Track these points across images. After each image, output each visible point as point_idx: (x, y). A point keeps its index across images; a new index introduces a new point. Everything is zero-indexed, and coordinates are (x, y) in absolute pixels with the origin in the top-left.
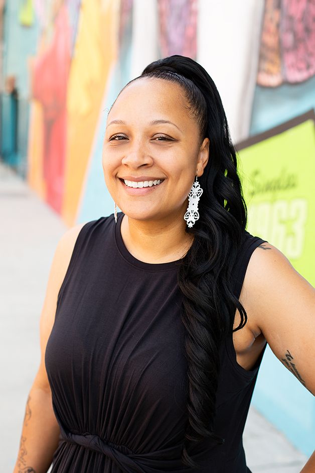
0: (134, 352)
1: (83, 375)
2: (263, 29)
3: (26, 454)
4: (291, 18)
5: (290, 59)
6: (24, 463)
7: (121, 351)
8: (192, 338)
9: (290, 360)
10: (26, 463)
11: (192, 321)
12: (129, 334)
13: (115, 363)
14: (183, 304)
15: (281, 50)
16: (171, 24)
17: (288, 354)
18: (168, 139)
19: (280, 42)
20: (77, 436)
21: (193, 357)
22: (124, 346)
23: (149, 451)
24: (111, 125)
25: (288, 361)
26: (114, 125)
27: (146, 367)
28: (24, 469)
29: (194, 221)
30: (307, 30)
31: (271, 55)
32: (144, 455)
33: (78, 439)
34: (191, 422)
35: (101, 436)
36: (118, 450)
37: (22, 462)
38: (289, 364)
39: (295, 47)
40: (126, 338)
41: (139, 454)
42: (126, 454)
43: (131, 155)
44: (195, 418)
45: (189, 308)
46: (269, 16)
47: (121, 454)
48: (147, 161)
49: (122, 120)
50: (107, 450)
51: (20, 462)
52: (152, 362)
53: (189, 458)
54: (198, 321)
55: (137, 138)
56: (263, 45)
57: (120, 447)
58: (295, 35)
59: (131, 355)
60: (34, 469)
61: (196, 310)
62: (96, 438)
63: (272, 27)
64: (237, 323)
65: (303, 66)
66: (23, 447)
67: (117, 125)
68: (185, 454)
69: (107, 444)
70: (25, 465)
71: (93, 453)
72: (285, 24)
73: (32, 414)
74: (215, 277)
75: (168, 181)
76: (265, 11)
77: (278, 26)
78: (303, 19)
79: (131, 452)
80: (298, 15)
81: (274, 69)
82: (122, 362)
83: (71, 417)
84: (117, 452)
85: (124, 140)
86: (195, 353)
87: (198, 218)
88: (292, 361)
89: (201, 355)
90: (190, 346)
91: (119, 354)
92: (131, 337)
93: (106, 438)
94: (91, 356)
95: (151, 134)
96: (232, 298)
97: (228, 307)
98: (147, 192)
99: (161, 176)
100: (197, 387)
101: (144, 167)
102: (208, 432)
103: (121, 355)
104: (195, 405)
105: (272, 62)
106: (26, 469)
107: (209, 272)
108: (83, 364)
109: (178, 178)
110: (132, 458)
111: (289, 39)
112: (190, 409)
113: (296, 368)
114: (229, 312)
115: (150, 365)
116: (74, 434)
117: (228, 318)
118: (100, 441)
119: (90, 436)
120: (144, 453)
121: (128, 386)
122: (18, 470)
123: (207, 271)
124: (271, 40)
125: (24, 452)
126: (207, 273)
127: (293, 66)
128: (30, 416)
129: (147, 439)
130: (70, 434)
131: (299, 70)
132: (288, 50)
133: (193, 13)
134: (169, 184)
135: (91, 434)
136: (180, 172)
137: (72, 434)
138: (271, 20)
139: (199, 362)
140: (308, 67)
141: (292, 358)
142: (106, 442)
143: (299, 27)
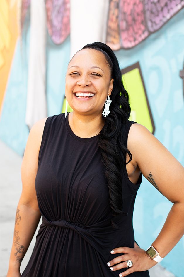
0: (81, 178)
1: (57, 192)
2: (109, 19)
3: (19, 239)
4: (125, 13)
5: (124, 35)
6: (18, 244)
7: (75, 179)
8: (107, 169)
9: (151, 177)
10: (19, 244)
11: (107, 161)
12: (78, 171)
13: (73, 185)
14: (101, 154)
15: (119, 31)
16: (53, 16)
17: (150, 174)
18: (98, 75)
19: (118, 26)
20: (55, 222)
21: (109, 177)
22: (77, 176)
23: (92, 224)
24: (71, 68)
25: (151, 178)
26: (73, 68)
27: (88, 184)
28: (19, 246)
29: (107, 114)
30: (134, 20)
31: (113, 33)
32: (90, 226)
33: (56, 223)
34: (112, 207)
35: (67, 220)
36: (77, 225)
37: (17, 243)
38: (151, 179)
39: (127, 29)
40: (77, 173)
41: (88, 226)
42: (81, 227)
43: (82, 81)
44: (114, 205)
45: (104, 155)
46: (112, 12)
47: (79, 227)
48: (89, 83)
49: (77, 65)
50: (72, 226)
51: (16, 244)
52: (91, 182)
53: (115, 225)
54: (110, 161)
55: (84, 74)
56: (108, 27)
57: (78, 224)
58: (127, 22)
59: (80, 180)
60: (24, 246)
61: (108, 156)
62: (65, 221)
63: (114, 18)
64: (127, 160)
65: (132, 39)
66: (17, 236)
67: (75, 68)
68: (113, 223)
69: (71, 224)
70: (19, 245)
71: (63, 228)
72: (121, 16)
73: (21, 218)
74: (115, 140)
75: (97, 95)
76: (110, 9)
77: (117, 17)
78: (131, 14)
79: (83, 226)
80: (129, 12)
81: (115, 41)
82: (76, 183)
83: (51, 213)
84: (76, 226)
85: (77, 75)
86: (110, 175)
87: (109, 113)
88: (152, 177)
89: (113, 176)
90: (107, 172)
91: (75, 180)
92: (80, 172)
93: (70, 221)
94: (61, 183)
95: (91, 73)
96: (124, 148)
97: (122, 152)
98: (88, 100)
99: (94, 92)
100: (112, 191)
101: (88, 86)
102: (120, 211)
103: (76, 181)
104: (112, 199)
105: (115, 37)
106: (20, 247)
107: (112, 138)
108: (57, 187)
109: (101, 93)
110: (84, 229)
111: (124, 25)
112: (111, 201)
113: (154, 180)
114: (124, 155)
115: (90, 183)
116: (53, 221)
117: (123, 157)
118: (68, 222)
119: (62, 221)
120: (90, 225)
121: (80, 194)
122: (15, 247)
123: (111, 137)
124: (113, 25)
125: (18, 238)
126: (111, 138)
127: (126, 39)
128: (20, 220)
129: (91, 218)
130: (51, 221)
131: (130, 41)
132: (123, 31)
133: (68, 10)
134: (98, 96)
135: (62, 220)
136: (103, 90)
137: (52, 221)
138: (113, 14)
139: (112, 179)
140: (135, 40)
141: (152, 176)
142: (71, 223)
143: (130, 18)
